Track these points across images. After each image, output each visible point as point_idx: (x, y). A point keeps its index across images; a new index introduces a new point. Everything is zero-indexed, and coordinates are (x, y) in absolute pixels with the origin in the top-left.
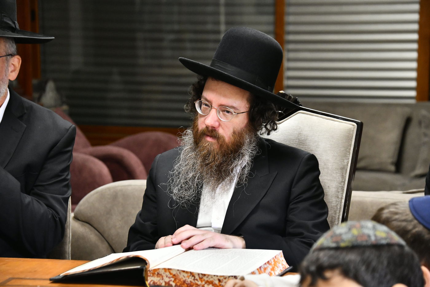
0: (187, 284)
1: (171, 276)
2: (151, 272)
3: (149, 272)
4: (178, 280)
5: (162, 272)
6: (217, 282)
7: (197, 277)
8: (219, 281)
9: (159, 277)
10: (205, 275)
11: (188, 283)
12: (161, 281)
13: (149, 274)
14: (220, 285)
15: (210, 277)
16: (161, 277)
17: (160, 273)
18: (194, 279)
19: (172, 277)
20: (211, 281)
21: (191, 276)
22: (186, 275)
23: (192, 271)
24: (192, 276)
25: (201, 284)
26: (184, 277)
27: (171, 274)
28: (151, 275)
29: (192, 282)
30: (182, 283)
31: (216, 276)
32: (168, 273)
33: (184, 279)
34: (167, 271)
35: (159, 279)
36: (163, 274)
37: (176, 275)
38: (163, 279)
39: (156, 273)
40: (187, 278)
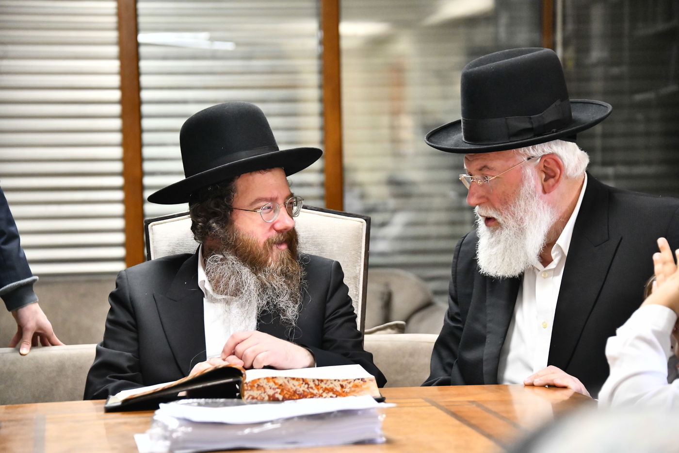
0: (298, 394)
1: (277, 386)
2: (249, 385)
3: (245, 385)
4: (286, 390)
5: (263, 383)
6: (339, 389)
7: (312, 384)
8: (342, 386)
9: (260, 389)
10: (322, 381)
11: (300, 393)
12: (263, 395)
13: (246, 388)
14: (344, 392)
15: (329, 383)
16: (263, 390)
17: (261, 385)
18: (308, 388)
19: (278, 388)
20: (330, 388)
21: (304, 383)
22: (296, 383)
23: (304, 377)
24: (306, 384)
25: (318, 393)
26: (295, 386)
27: (276, 384)
28: (249, 388)
29: (306, 392)
30: (292, 394)
31: (337, 381)
32: (272, 384)
33: (294, 388)
34: (271, 380)
35: (260, 392)
36: (265, 386)
37: (283, 384)
38: (265, 392)
39: (256, 385)
40: (298, 387)
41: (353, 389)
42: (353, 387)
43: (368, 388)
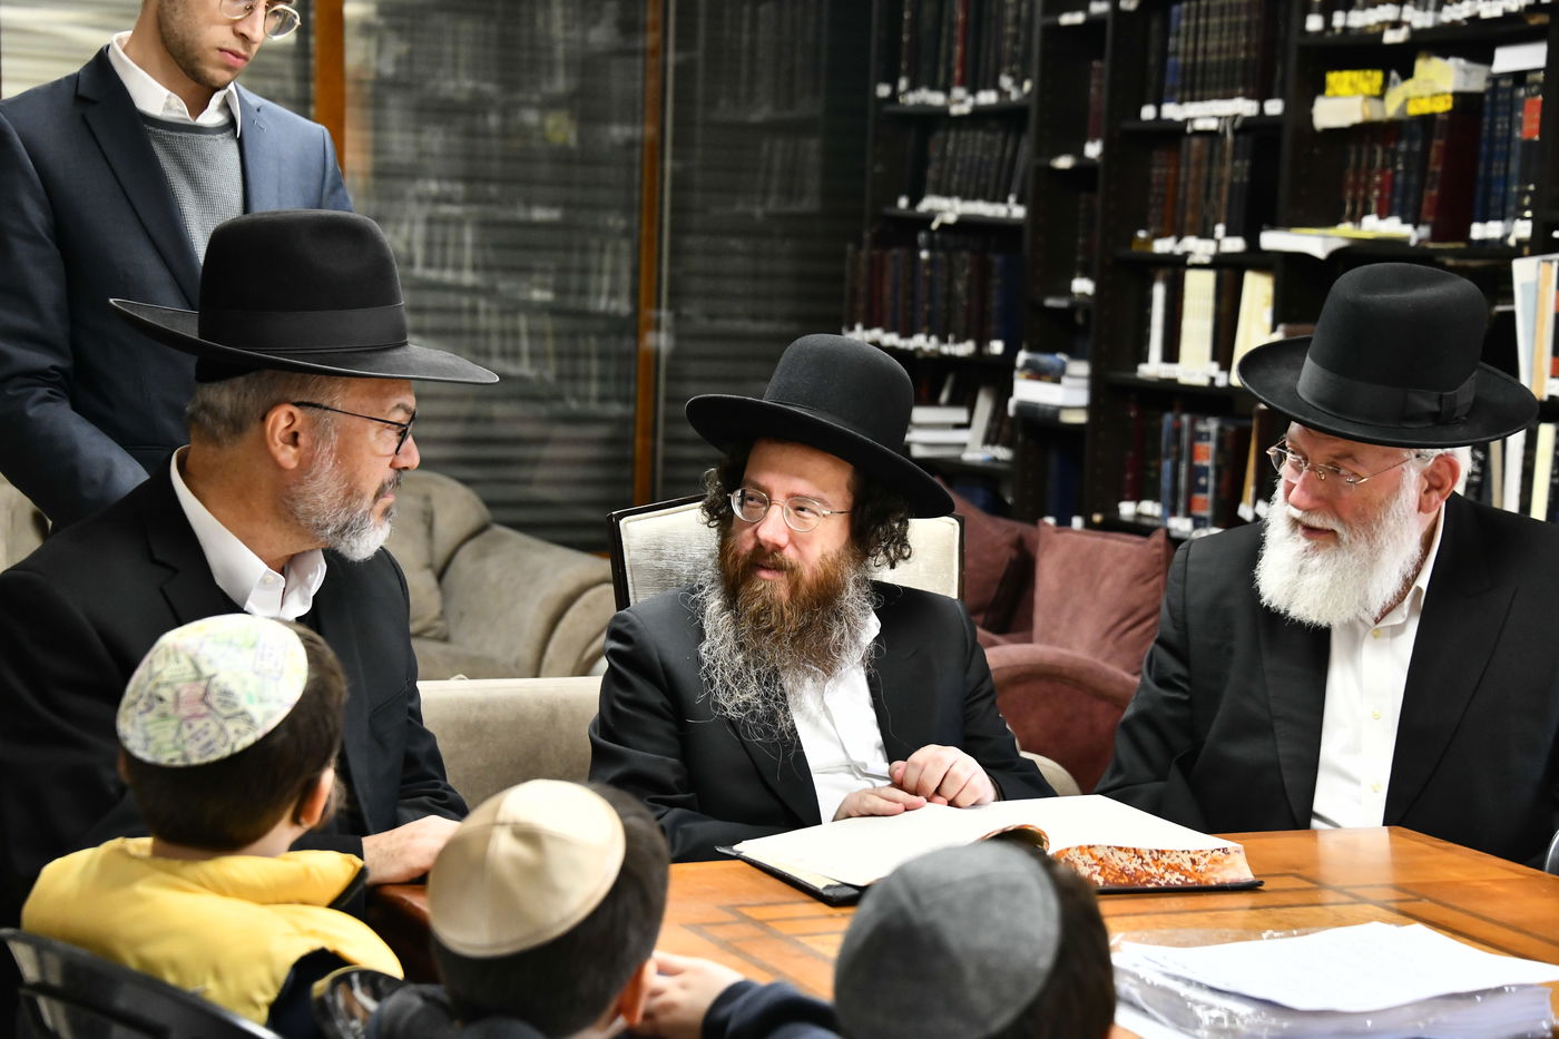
0: (1127, 875)
1: (1094, 862)
4: (1109, 868)
5: (1074, 856)
6: (1188, 865)
7: (1148, 859)
8: (1193, 861)
10: (1163, 852)
11: (1130, 871)
14: (1196, 871)
15: (1173, 856)
17: (1070, 858)
18: (1142, 863)
19: (1096, 864)
20: (1176, 865)
21: (1136, 856)
22: (1124, 856)
23: (1137, 847)
24: (1138, 857)
25: (1157, 872)
26: (1122, 860)
27: (1093, 856)
29: (1139, 870)
30: (1118, 874)
31: (1186, 854)
32: (1087, 857)
33: (1121, 865)
34: (1086, 851)
36: (1076, 860)
37: (1105, 857)
40: (1127, 863)
41: (1210, 866)
42: (1209, 862)
43: (1232, 865)
